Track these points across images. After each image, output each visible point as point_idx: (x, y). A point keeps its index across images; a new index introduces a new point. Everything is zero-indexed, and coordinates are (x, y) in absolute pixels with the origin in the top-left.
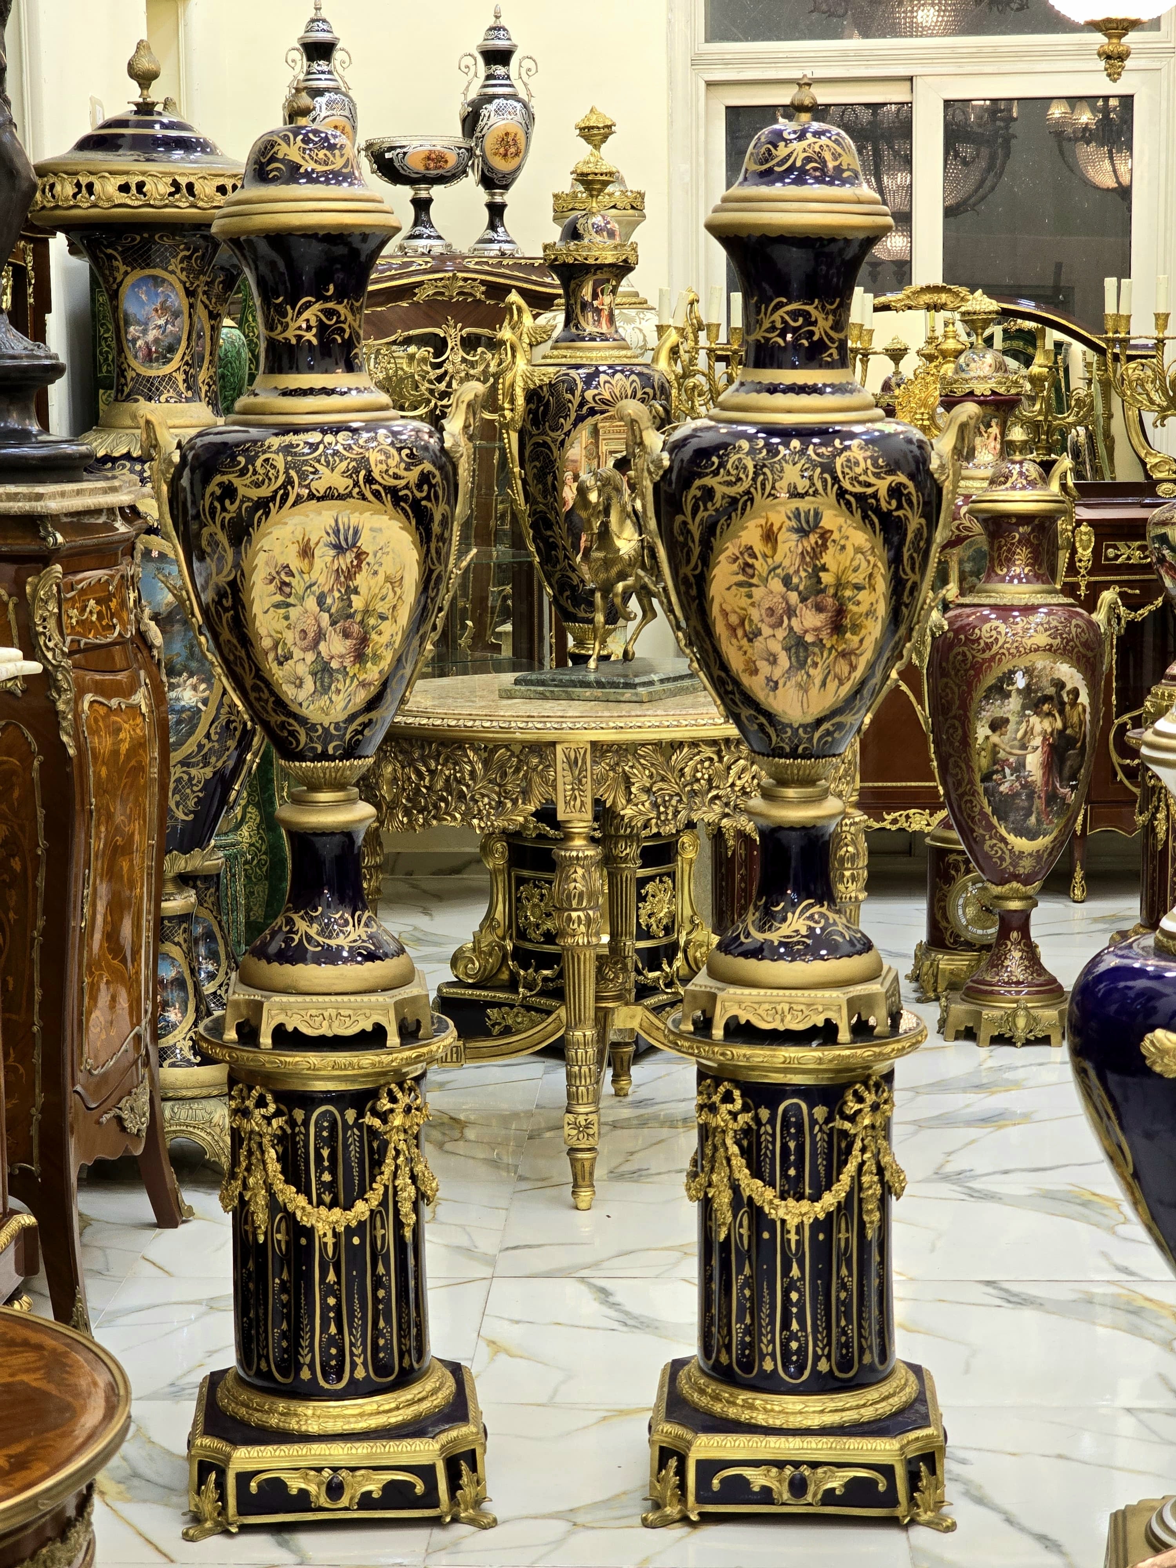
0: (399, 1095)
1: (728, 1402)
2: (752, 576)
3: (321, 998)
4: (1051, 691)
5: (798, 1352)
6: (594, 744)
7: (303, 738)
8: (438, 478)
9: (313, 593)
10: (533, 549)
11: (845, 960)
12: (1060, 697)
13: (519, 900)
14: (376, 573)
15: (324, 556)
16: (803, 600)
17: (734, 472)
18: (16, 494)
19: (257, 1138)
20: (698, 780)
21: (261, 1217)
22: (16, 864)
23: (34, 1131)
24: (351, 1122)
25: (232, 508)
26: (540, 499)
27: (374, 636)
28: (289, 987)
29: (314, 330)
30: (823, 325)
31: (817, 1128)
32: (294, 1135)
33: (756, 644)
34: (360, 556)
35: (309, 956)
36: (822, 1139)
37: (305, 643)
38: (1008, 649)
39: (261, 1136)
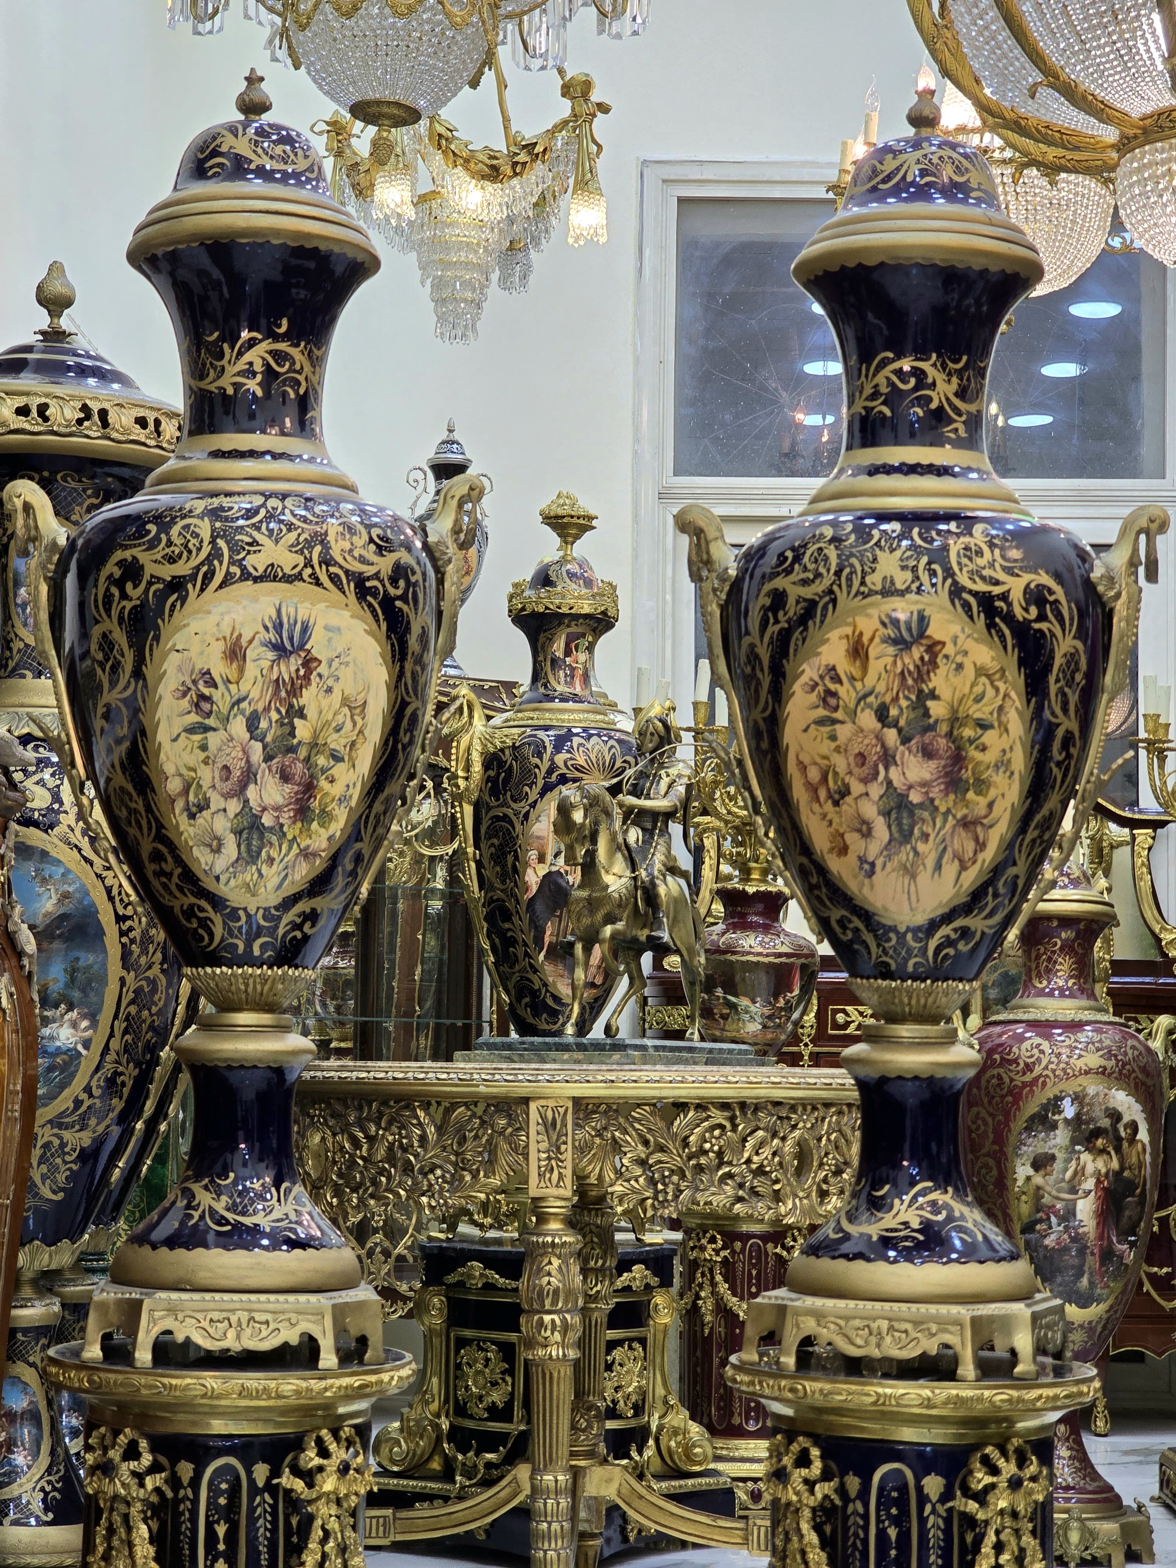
0: (333, 1447)
2: (836, 709)
3: (226, 1297)
4: (1105, 1123)
6: (577, 1101)
7: (218, 931)
8: (419, 576)
9: (242, 712)
10: (487, 946)
12: (1116, 1130)
13: (458, 1366)
14: (329, 690)
15: (259, 660)
16: (905, 740)
17: (812, 567)
19: (122, 1508)
20: (705, 1153)
24: (260, 1484)
25: (135, 593)
26: (497, 884)
27: (323, 783)
28: (180, 1281)
29: (259, 378)
30: (943, 390)
31: (928, 1508)
32: (177, 1501)
33: (844, 808)
34: (309, 663)
35: (211, 1237)
36: (935, 1526)
37: (227, 786)
38: (1054, 1071)
39: (128, 1504)
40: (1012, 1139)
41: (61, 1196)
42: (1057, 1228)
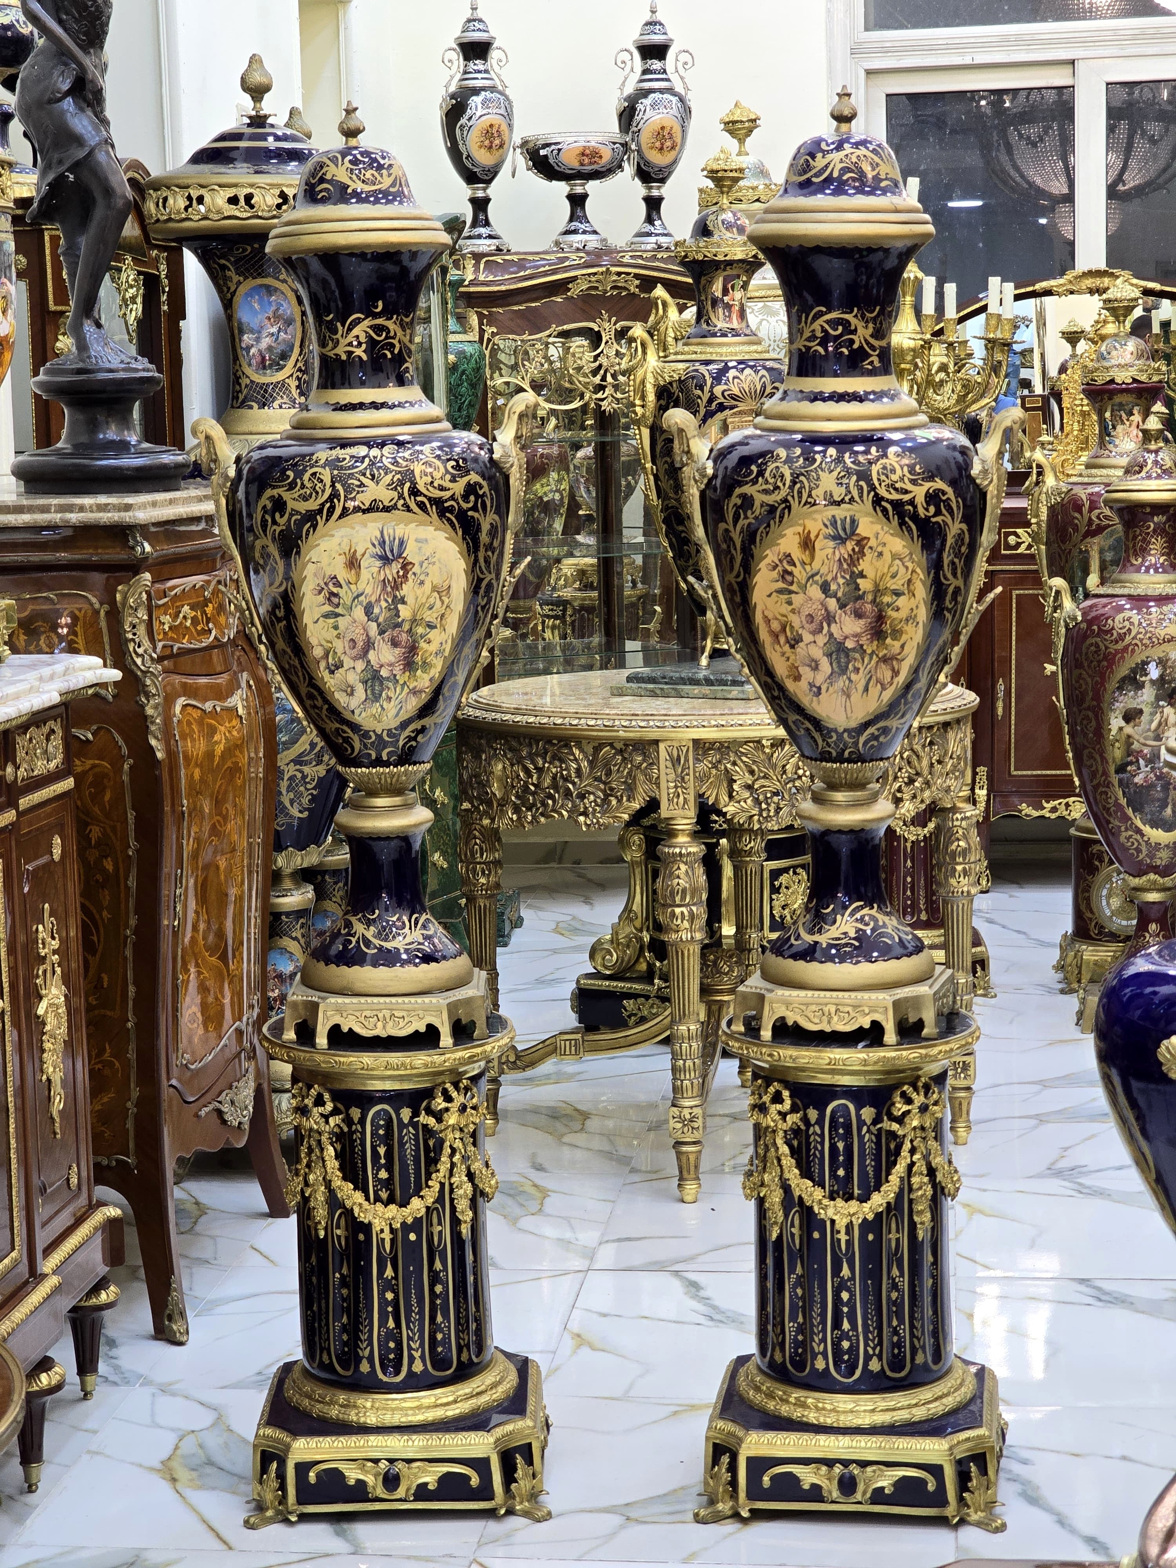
0: (454, 1094)
1: (781, 1400)
2: (792, 583)
3: (376, 1000)
5: (850, 1351)
6: (696, 742)
7: (357, 745)
8: (486, 489)
9: (361, 603)
10: (666, 544)
11: (894, 962)
13: (655, 892)
14: (422, 583)
15: (370, 567)
16: (842, 606)
17: (772, 481)
18: (107, 505)
19: (316, 1136)
21: (321, 1213)
22: (109, 865)
23: (130, 1125)
24: (406, 1121)
25: (282, 521)
26: (669, 494)
27: (423, 645)
28: (345, 988)
29: (364, 346)
30: (863, 333)
31: (865, 1129)
32: (351, 1133)
33: (798, 650)
34: (406, 566)
35: (365, 958)
36: (870, 1140)
37: (355, 652)
38: (1141, 640)
39: (320, 1134)
40: (1107, 697)
41: (306, 814)
42: (1145, 769)
